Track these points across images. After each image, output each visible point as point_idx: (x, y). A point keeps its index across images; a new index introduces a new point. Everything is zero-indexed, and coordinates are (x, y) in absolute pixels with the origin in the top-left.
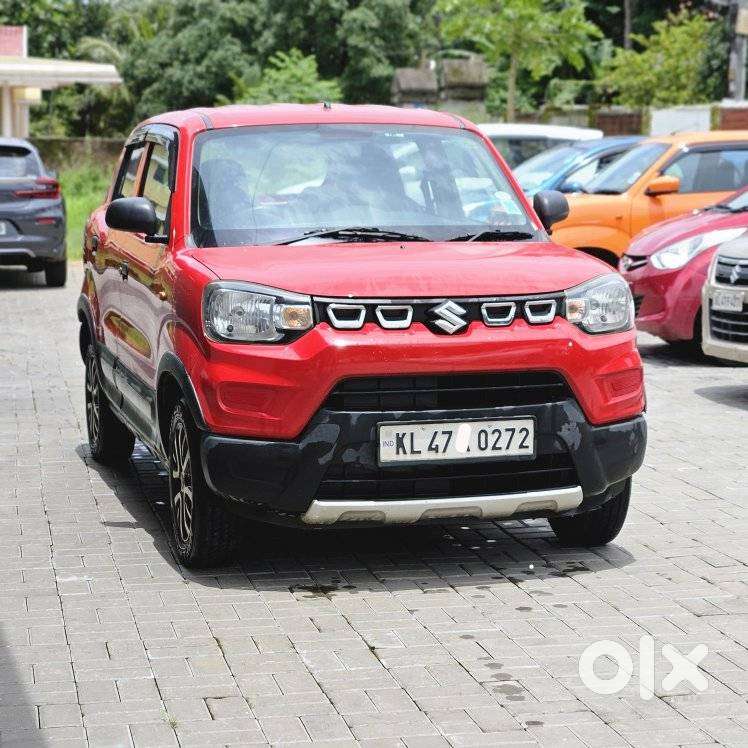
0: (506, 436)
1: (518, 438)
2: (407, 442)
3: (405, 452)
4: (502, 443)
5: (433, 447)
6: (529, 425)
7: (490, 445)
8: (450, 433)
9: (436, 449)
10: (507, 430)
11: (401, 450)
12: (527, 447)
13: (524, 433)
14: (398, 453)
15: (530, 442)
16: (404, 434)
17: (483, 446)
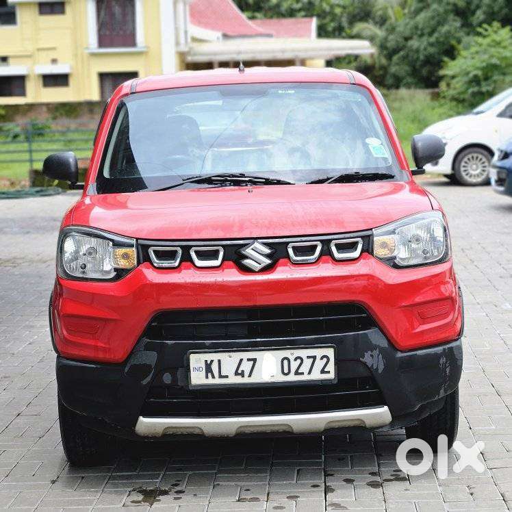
0: (308, 363)
1: (319, 364)
2: (215, 367)
3: (213, 377)
4: (305, 368)
5: (240, 372)
6: (330, 353)
7: (293, 370)
8: (254, 360)
9: (242, 374)
10: (308, 357)
11: (210, 375)
12: (329, 372)
13: (325, 360)
14: (207, 377)
15: (331, 367)
16: (212, 361)
17: (286, 371)
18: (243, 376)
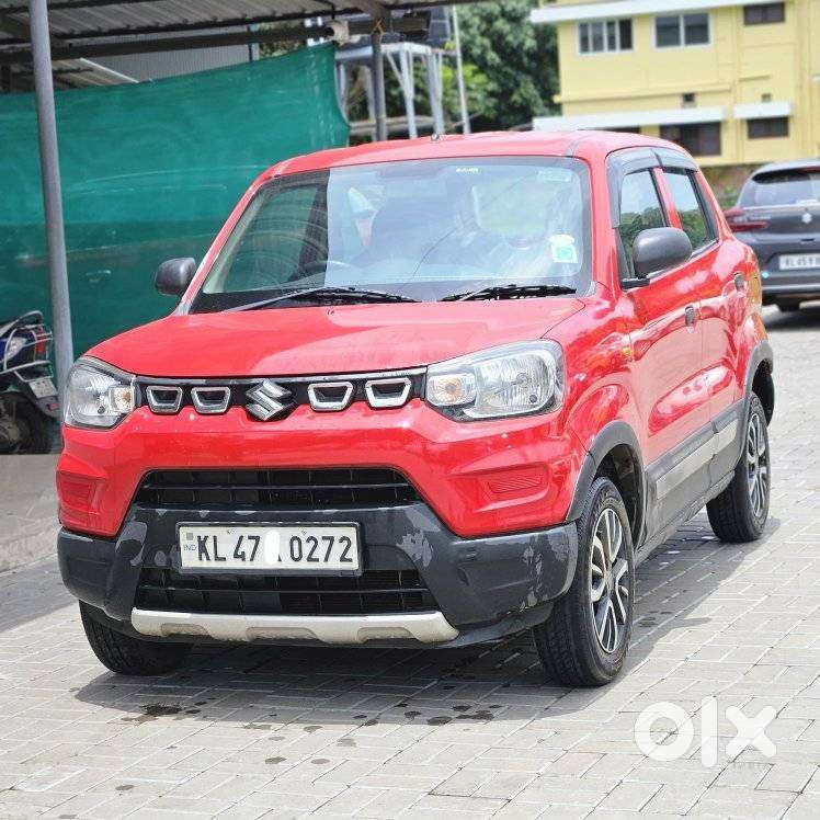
0: (323, 546)
1: (338, 548)
2: (209, 546)
3: (208, 559)
4: (320, 553)
5: (239, 553)
6: (351, 533)
7: (306, 554)
8: (257, 539)
9: (243, 557)
11: (203, 555)
12: (350, 560)
14: (201, 559)
15: (353, 553)
16: (206, 537)
17: (296, 555)
18: (244, 560)
